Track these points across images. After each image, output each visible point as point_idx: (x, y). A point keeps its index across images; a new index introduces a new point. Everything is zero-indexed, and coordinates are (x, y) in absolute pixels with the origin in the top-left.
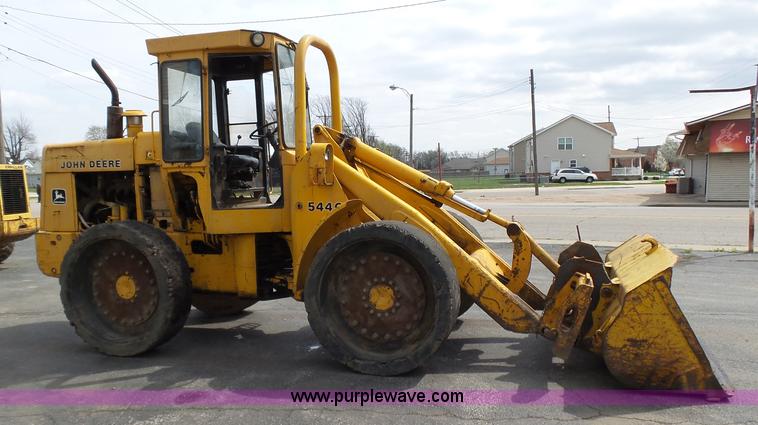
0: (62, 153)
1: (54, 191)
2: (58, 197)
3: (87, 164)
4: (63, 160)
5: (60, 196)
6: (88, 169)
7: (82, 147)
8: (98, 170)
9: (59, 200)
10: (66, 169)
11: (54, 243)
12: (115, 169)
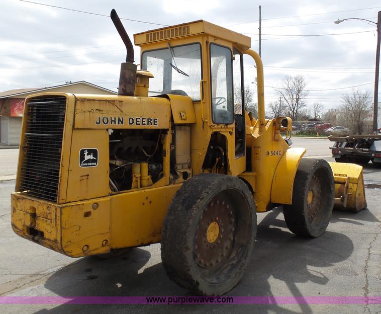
0: (97, 106)
1: (82, 152)
2: (87, 158)
3: (126, 121)
4: (97, 115)
5: (91, 157)
6: (126, 126)
7: (114, 101)
8: (137, 127)
9: (88, 161)
10: (102, 125)
11: (87, 214)
12: (152, 127)
